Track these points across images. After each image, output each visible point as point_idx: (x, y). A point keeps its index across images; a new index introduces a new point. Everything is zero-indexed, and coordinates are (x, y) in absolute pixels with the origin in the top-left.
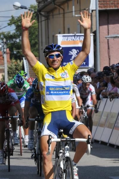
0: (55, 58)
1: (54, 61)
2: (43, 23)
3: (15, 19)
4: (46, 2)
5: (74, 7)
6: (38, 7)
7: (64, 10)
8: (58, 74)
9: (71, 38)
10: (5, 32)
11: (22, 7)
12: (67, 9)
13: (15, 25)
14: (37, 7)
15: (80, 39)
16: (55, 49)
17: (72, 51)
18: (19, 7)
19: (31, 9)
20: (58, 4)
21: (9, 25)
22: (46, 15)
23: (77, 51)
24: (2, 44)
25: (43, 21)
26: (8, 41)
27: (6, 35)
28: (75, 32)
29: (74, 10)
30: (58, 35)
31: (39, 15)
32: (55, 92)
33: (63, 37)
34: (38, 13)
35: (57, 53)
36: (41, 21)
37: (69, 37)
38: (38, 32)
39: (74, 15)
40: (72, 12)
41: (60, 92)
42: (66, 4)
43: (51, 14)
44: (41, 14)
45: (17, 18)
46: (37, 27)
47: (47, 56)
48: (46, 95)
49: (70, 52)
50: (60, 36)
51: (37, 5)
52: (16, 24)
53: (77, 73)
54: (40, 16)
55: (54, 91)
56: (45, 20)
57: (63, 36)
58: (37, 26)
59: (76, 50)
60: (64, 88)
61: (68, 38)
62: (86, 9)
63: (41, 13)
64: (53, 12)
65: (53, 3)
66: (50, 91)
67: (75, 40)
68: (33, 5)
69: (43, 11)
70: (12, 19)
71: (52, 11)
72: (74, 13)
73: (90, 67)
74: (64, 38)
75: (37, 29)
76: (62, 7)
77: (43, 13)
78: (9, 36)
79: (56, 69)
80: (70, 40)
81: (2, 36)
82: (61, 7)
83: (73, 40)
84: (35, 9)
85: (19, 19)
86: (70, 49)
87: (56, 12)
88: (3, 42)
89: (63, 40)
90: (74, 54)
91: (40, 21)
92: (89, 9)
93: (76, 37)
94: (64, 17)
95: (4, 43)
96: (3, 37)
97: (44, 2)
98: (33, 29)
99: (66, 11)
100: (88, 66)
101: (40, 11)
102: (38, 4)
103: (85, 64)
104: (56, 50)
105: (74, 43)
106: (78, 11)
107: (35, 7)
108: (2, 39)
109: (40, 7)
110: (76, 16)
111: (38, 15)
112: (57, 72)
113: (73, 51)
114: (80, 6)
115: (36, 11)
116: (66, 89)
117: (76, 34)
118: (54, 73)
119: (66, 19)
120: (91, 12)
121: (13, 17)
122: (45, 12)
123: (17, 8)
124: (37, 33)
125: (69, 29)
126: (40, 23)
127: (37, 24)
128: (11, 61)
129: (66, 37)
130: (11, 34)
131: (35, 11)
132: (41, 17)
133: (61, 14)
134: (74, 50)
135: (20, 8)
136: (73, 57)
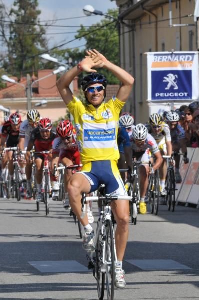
0: (96, 92)
1: (94, 96)
2: (127, 35)
3: (86, 30)
4: (130, 6)
5: (170, 13)
6: (120, 12)
7: (156, 17)
8: (99, 113)
9: (166, 57)
10: (71, 49)
11: (96, 13)
12: (161, 15)
13: (86, 38)
14: (118, 13)
15: (179, 59)
16: (95, 80)
17: (167, 77)
18: (91, 13)
19: (109, 15)
20: (147, 8)
21: (77, 38)
22: (131, 24)
23: (175, 77)
24: (67, 66)
25: (126, 33)
26: (76, 62)
27: (73, 53)
28: (173, 50)
29: (170, 17)
30: (148, 53)
31: (121, 24)
32: (96, 138)
33: (154, 57)
34: (120, 22)
35: (98, 85)
36: (123, 33)
37: (163, 57)
38: (119, 49)
39: (171, 24)
40: (168, 20)
41: (102, 138)
42: (160, 9)
43: (138, 23)
44: (123, 23)
45: (88, 28)
46: (117, 42)
47: (85, 89)
48: (85, 141)
49: (165, 78)
50: (150, 55)
51: (118, 10)
52: (88, 36)
53: (174, 108)
54: (121, 26)
55: (93, 136)
56: (129, 32)
57: (155, 55)
58: (118, 40)
59: (174, 75)
60: (107, 133)
61: (161, 58)
62: (189, 16)
63: (124, 21)
64: (140, 20)
65: (140, 7)
66: (89, 136)
67: (172, 60)
68: (112, 10)
69: (126, 18)
70: (82, 30)
71: (139, 18)
72: (170, 21)
73: (192, 101)
74: (156, 57)
75: (118, 45)
76: (154, 12)
77: (126, 22)
78: (77, 54)
79: (97, 106)
80: (165, 61)
81: (67, 55)
82: (152, 13)
83: (169, 60)
84: (114, 16)
85: (92, 30)
86: (165, 73)
87: (145, 20)
88: (68, 64)
89: (155, 60)
90: (170, 81)
91: (121, 32)
92: (193, 16)
93: (173, 56)
94: (156, 28)
95: (70, 65)
96: (68, 57)
97: (128, 6)
98: (112, 44)
99: (160, 18)
100: (191, 98)
101: (121, 18)
102: (118, 8)
103: (186, 95)
104: (98, 81)
105: (172, 65)
106: (177, 18)
107: (114, 13)
108: (67, 59)
109: (122, 12)
110: (174, 26)
111: (119, 24)
112: (98, 112)
113: (170, 77)
114: (180, 11)
115: (117, 18)
116: (109, 132)
117: (174, 51)
118: (94, 113)
119: (159, 30)
120: (195, 20)
121: (82, 27)
122: (129, 20)
123: (89, 14)
124: (117, 50)
125: (163, 45)
126: (121, 37)
127: (118, 37)
128: (79, 91)
129: (159, 57)
130: (80, 51)
131: (115, 18)
132: (123, 28)
133: (152, 23)
134: (170, 75)
135: (93, 15)
136: (169, 86)
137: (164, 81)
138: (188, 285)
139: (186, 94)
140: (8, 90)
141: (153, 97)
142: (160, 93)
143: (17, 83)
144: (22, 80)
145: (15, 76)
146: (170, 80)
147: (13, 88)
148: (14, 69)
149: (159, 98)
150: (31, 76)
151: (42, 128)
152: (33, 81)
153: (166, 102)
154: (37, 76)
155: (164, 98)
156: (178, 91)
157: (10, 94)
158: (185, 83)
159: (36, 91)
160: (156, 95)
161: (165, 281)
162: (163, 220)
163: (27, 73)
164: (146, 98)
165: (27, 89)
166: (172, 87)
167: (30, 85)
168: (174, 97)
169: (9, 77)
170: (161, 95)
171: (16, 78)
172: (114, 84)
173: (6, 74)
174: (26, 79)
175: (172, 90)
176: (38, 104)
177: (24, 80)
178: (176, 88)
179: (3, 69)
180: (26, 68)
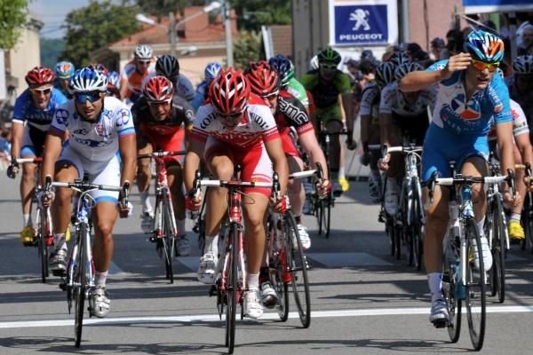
17: (355, 13)
23: (366, 14)
49: (352, 15)
59: (364, 11)
86: (352, 9)
113: (358, 14)
128: (239, 34)
134: (360, 11)
136: (358, 25)
137: (351, 19)
138: (388, 285)
139: (380, 36)
140: (144, 34)
141: (337, 39)
142: (346, 34)
143: (157, 24)
144: (163, 20)
145: (153, 15)
146: (360, 17)
147: (151, 32)
148: (151, 6)
149: (345, 41)
150: (175, 14)
151: (152, 98)
152: (177, 21)
153: (354, 46)
154: (182, 14)
155: (352, 41)
156: (370, 32)
157: (148, 39)
158: (379, 20)
159: (181, 34)
160: (342, 37)
161: (358, 280)
162: (352, 201)
163: (169, 11)
164: (328, 41)
165: (170, 32)
166: (362, 27)
167: (174, 26)
168: (365, 40)
169: (147, 16)
170: (348, 37)
171: (155, 18)
172: (285, 24)
173: (142, 13)
174: (168, 20)
175: (362, 30)
176: (185, 52)
177: (166, 20)
178: (367, 28)
179: (138, 7)
180: (169, 5)
